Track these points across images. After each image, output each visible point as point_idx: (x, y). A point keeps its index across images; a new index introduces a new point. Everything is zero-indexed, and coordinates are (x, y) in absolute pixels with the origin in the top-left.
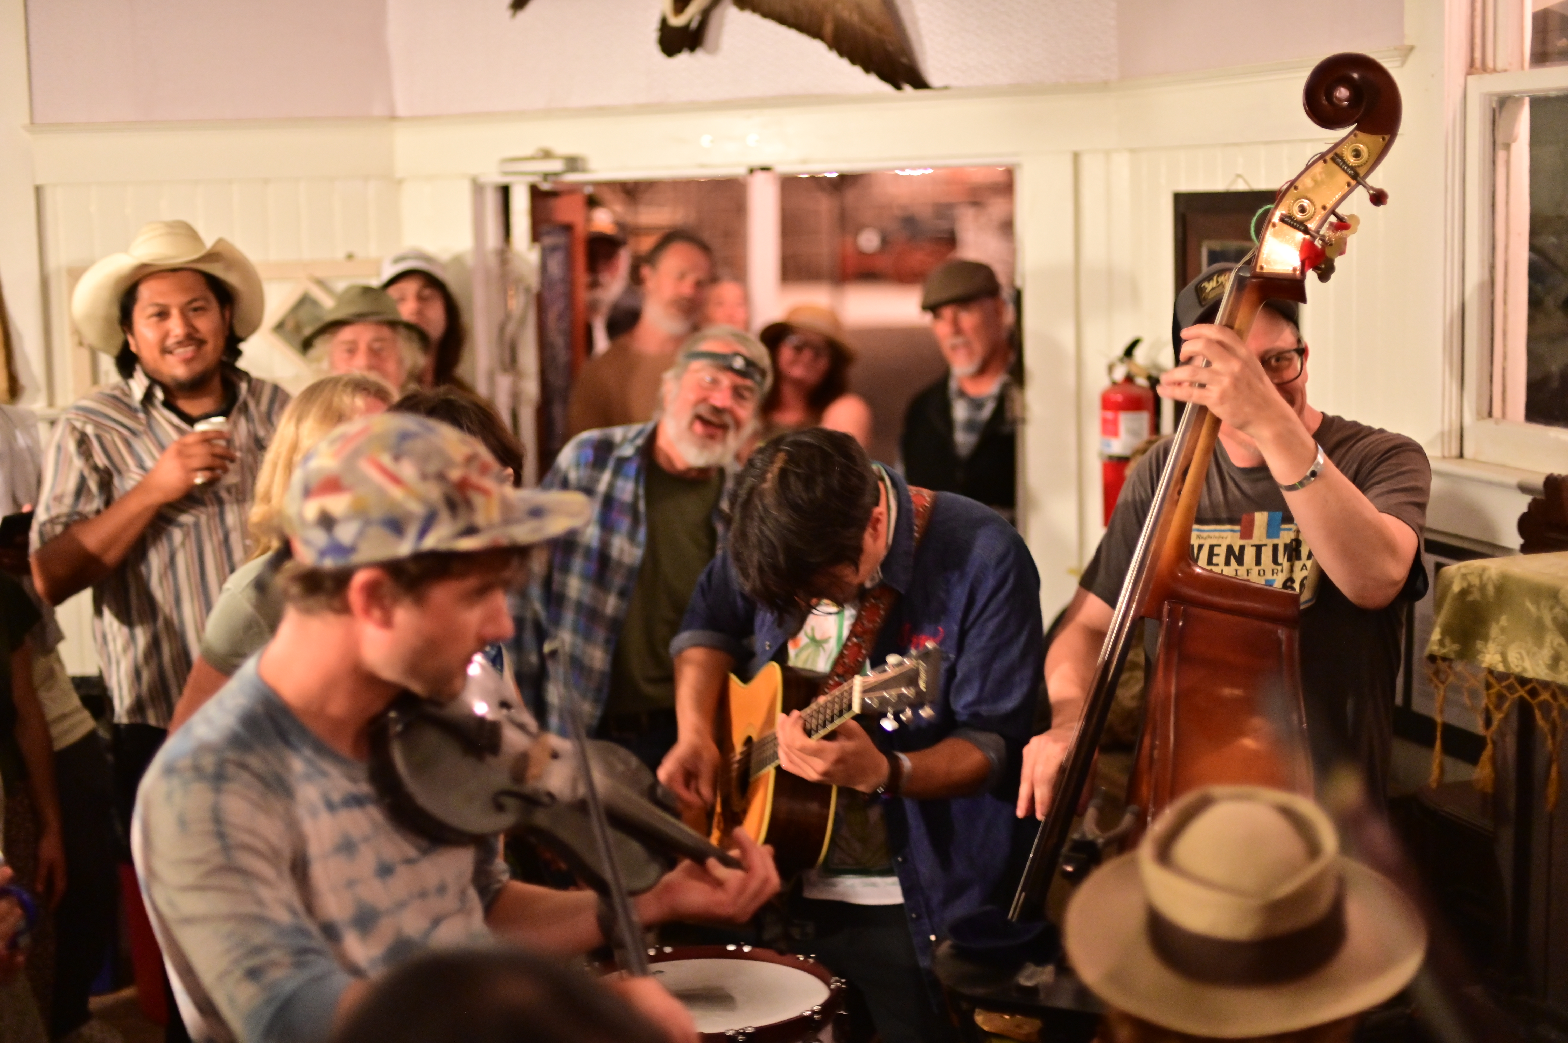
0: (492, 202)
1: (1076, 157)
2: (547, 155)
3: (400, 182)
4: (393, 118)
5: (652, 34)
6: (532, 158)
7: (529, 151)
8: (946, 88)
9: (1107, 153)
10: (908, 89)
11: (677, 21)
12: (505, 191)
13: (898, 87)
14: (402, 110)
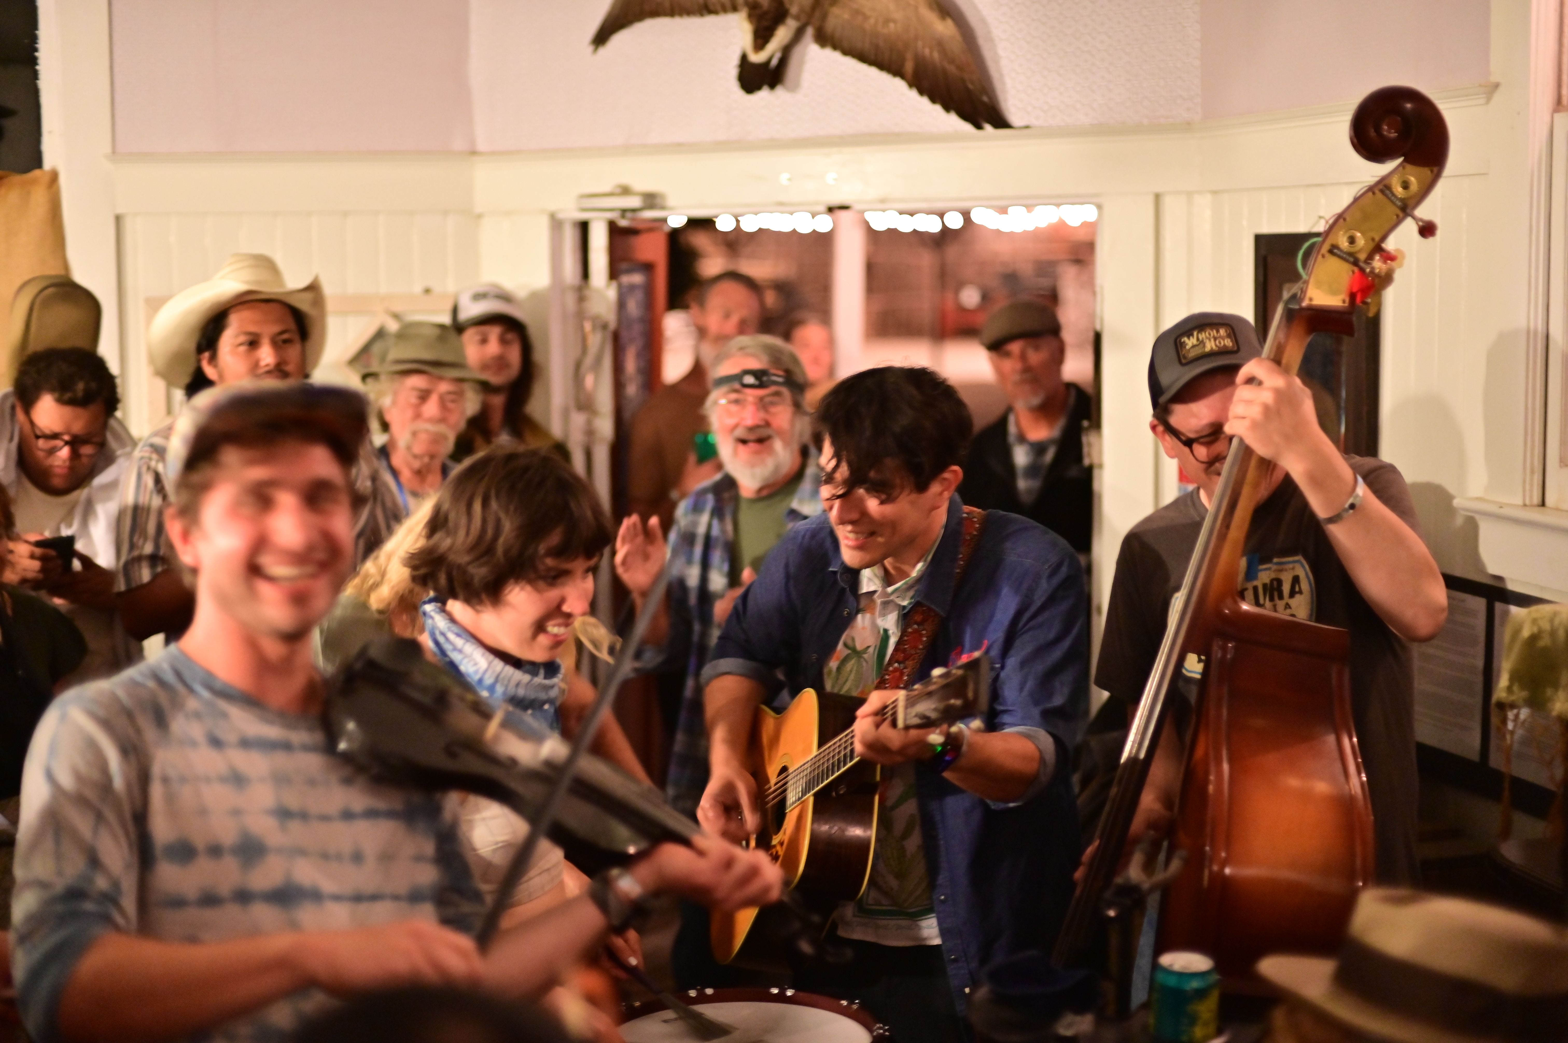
0: (569, 239)
1: (1158, 198)
2: (625, 191)
3: (480, 216)
4: (474, 153)
6: (611, 194)
7: (607, 188)
8: (1027, 127)
9: (1190, 195)
11: (757, 58)
12: (584, 227)
13: (979, 127)
14: (482, 145)
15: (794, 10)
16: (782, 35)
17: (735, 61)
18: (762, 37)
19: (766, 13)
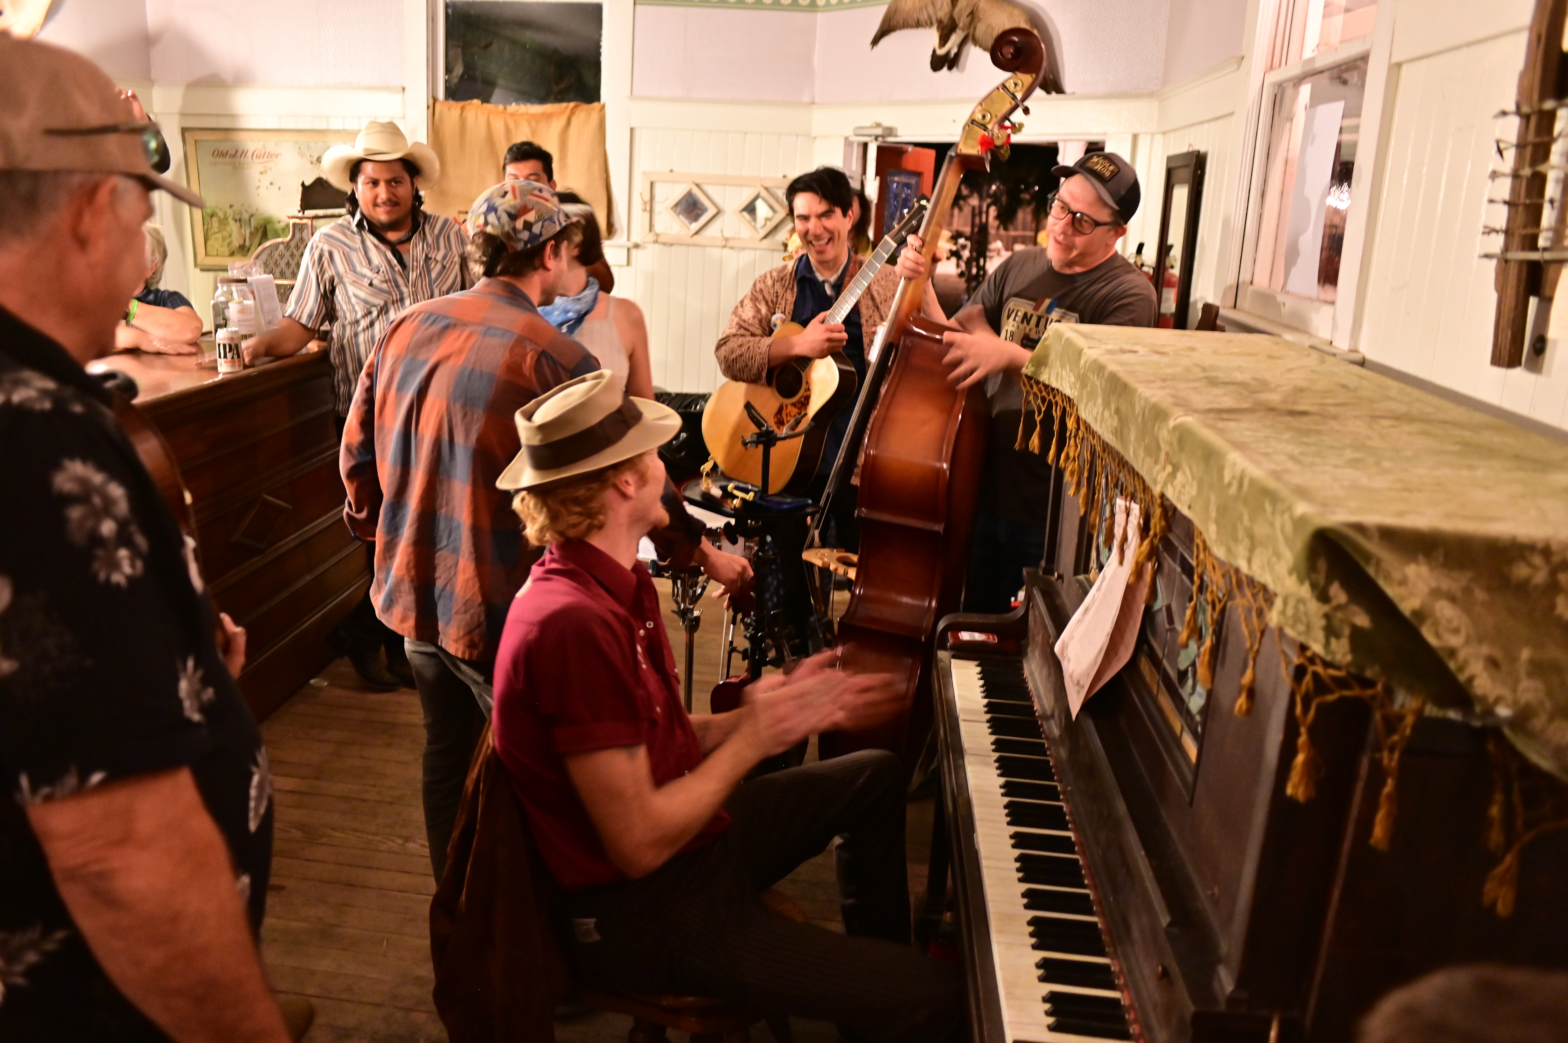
0: (856, 152)
1: (1135, 137)
2: (878, 125)
3: (815, 138)
4: (813, 103)
5: (928, 59)
6: (871, 127)
7: (868, 124)
8: (1073, 93)
9: (1153, 135)
10: (1054, 94)
11: (941, 52)
12: (865, 146)
13: (1048, 92)
14: (817, 99)
15: (961, 25)
16: (955, 39)
17: (931, 53)
18: (944, 40)
19: (946, 26)
